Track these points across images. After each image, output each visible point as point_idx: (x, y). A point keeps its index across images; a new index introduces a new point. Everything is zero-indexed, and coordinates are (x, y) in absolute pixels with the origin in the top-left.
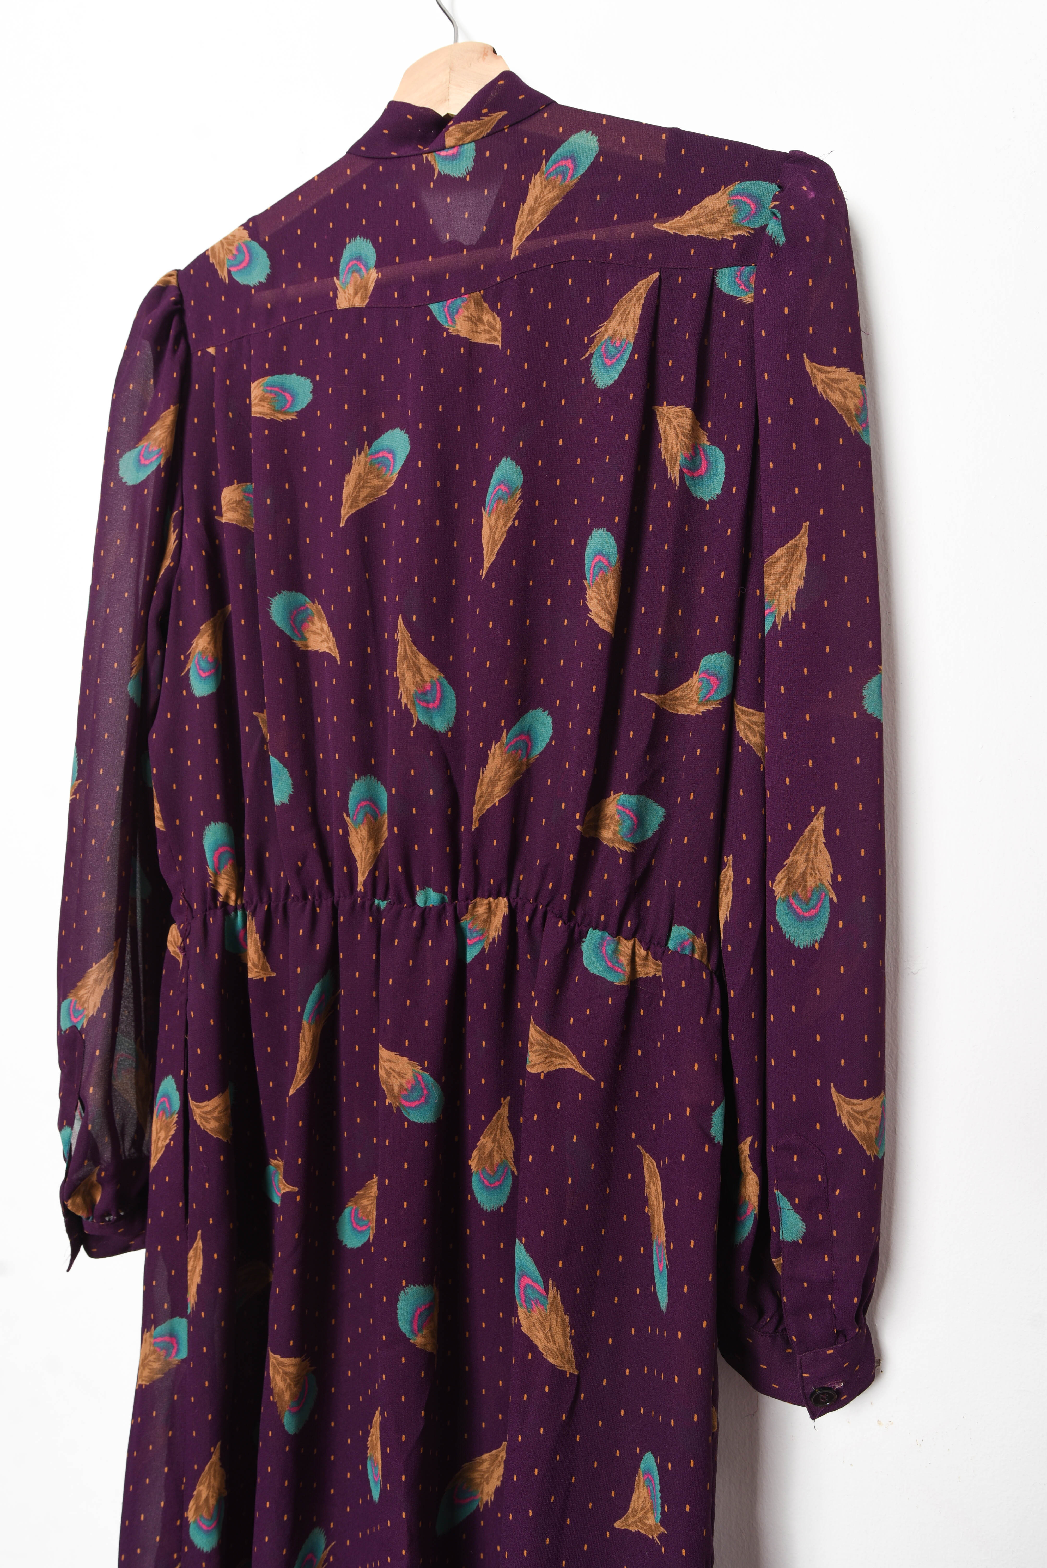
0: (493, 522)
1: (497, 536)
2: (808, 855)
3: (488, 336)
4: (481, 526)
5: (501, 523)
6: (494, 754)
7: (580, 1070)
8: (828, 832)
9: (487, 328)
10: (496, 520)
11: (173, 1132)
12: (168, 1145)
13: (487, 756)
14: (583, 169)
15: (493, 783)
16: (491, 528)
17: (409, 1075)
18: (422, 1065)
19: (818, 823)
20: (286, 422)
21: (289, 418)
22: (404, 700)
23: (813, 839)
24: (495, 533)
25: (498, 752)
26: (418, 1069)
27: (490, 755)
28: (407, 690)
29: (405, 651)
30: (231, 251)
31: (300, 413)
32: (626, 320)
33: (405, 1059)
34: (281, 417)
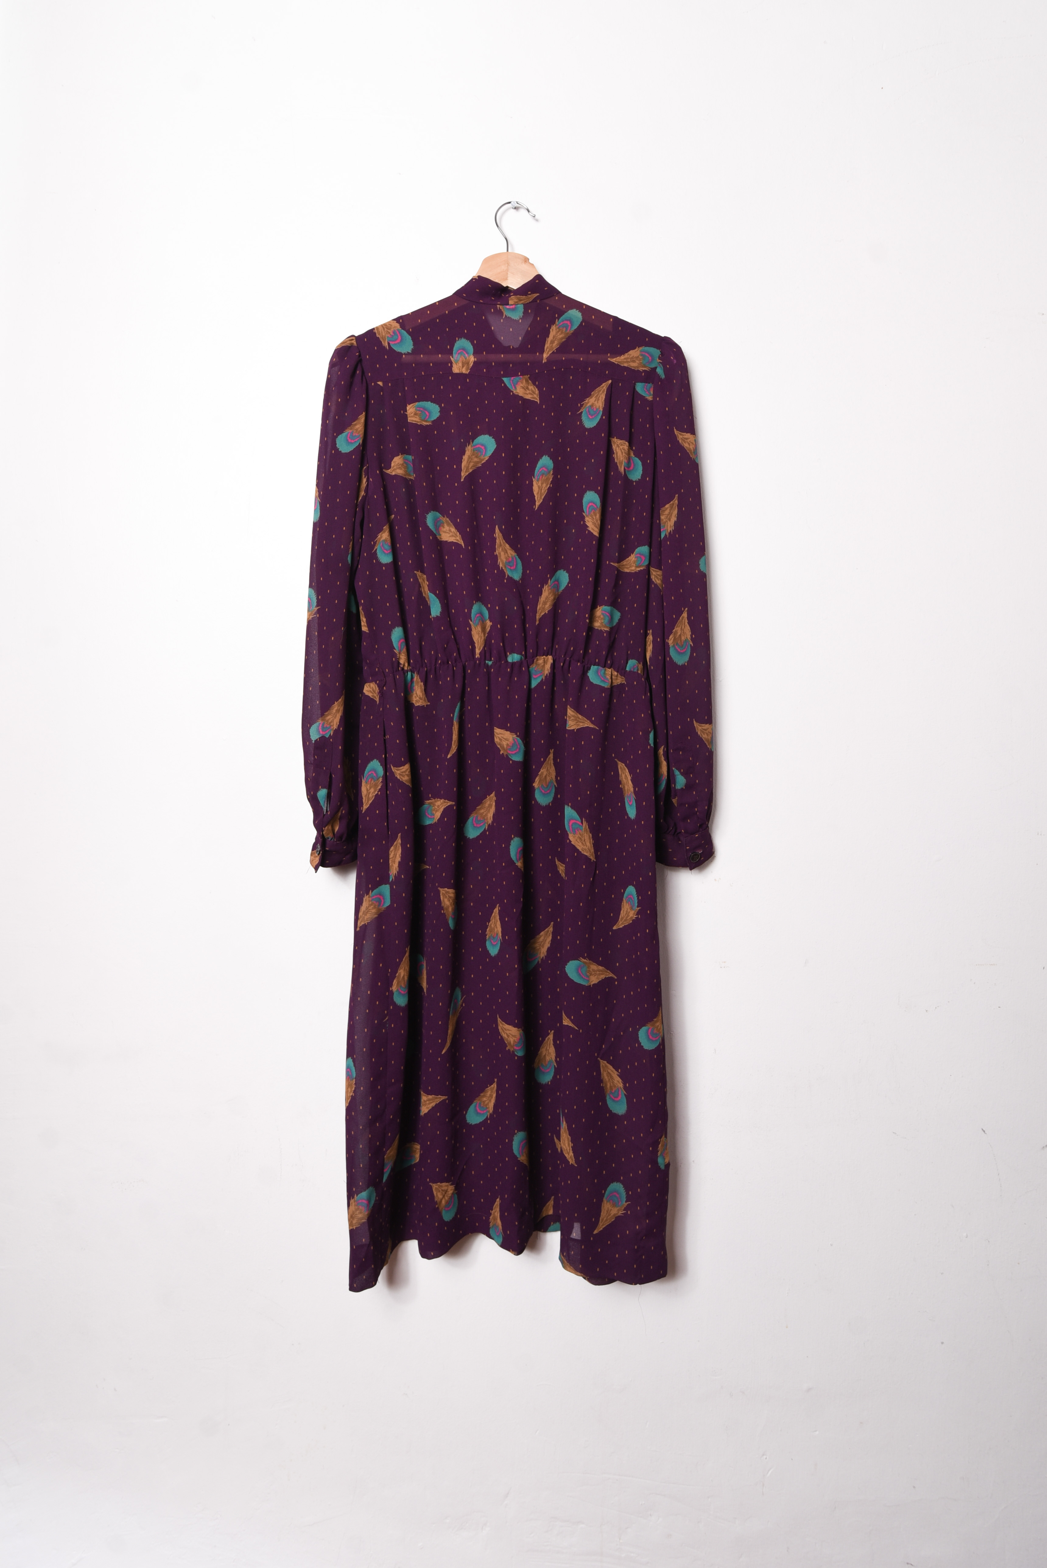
0: (540, 484)
1: (543, 491)
2: (682, 627)
3: (532, 396)
4: (533, 485)
5: (544, 485)
6: (545, 590)
7: (592, 726)
8: (689, 618)
9: (531, 392)
10: (542, 484)
11: (379, 787)
12: (377, 795)
13: (542, 591)
14: (575, 327)
15: (545, 603)
16: (539, 487)
17: (511, 739)
18: (516, 734)
19: (685, 615)
20: (427, 426)
21: (428, 424)
22: (501, 566)
23: (683, 621)
24: (541, 490)
25: (547, 589)
26: (515, 736)
27: (543, 590)
28: (502, 561)
29: (500, 543)
30: (389, 333)
31: (433, 422)
32: (598, 399)
33: (509, 732)
34: (425, 423)
